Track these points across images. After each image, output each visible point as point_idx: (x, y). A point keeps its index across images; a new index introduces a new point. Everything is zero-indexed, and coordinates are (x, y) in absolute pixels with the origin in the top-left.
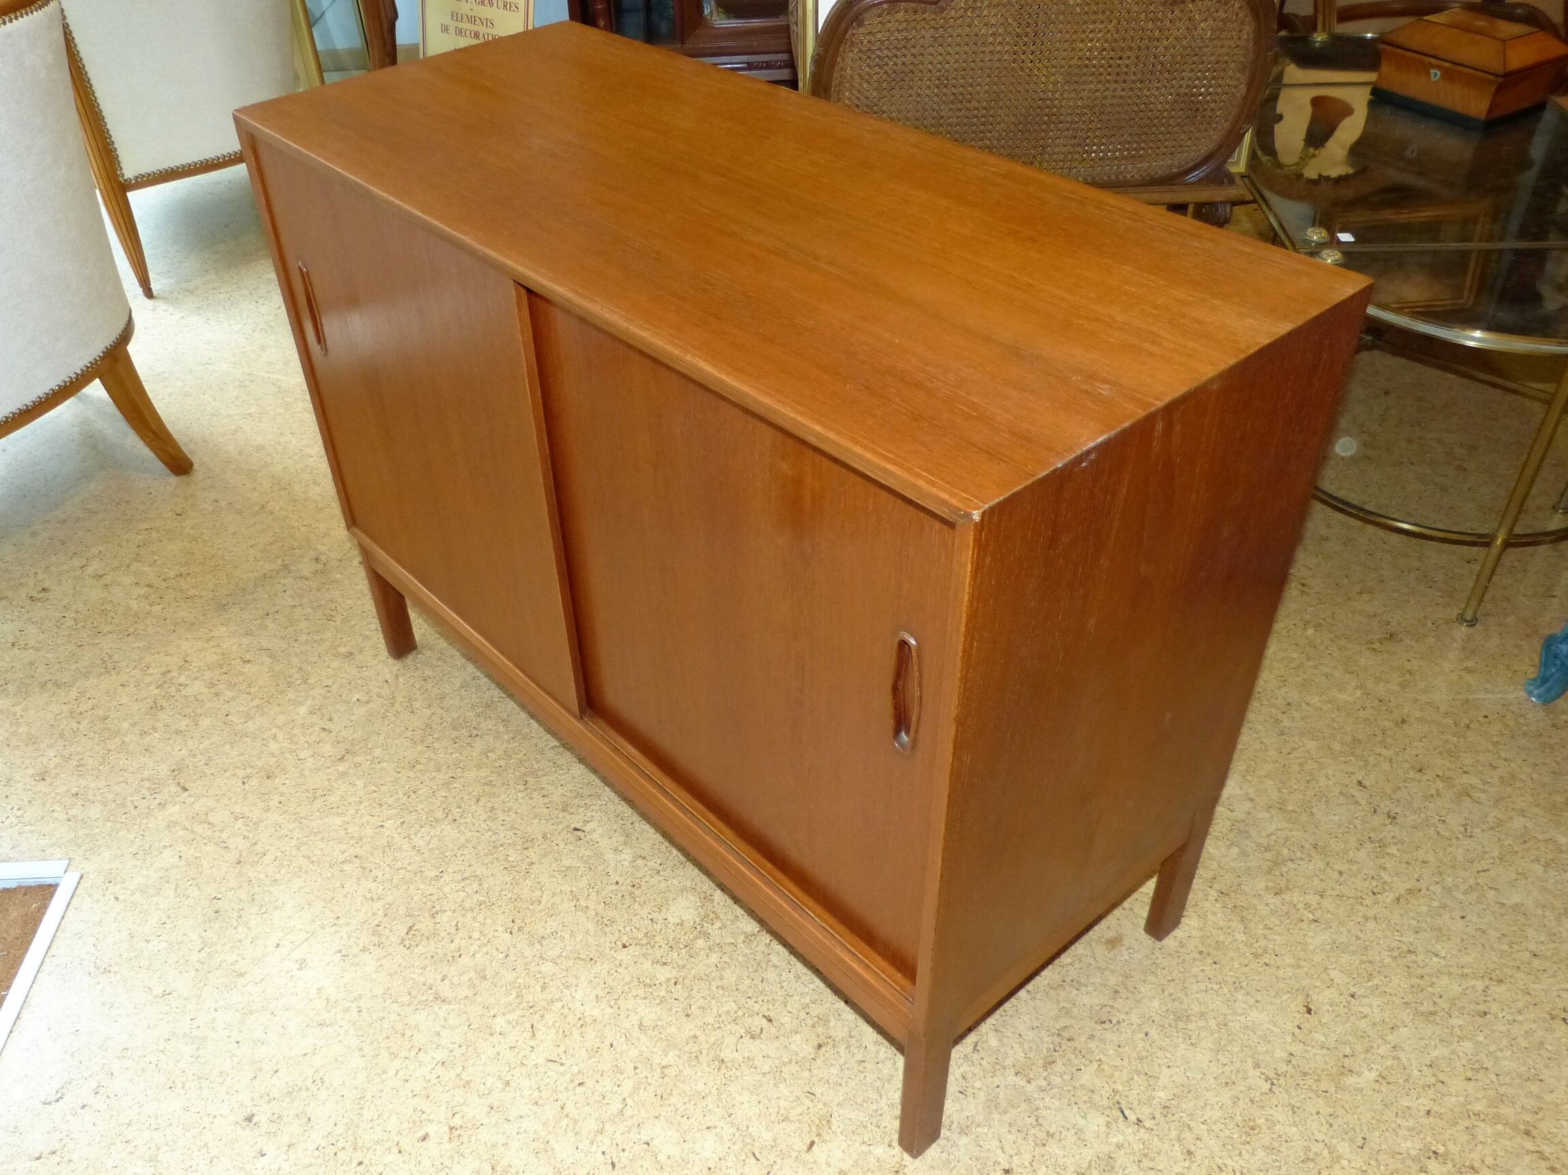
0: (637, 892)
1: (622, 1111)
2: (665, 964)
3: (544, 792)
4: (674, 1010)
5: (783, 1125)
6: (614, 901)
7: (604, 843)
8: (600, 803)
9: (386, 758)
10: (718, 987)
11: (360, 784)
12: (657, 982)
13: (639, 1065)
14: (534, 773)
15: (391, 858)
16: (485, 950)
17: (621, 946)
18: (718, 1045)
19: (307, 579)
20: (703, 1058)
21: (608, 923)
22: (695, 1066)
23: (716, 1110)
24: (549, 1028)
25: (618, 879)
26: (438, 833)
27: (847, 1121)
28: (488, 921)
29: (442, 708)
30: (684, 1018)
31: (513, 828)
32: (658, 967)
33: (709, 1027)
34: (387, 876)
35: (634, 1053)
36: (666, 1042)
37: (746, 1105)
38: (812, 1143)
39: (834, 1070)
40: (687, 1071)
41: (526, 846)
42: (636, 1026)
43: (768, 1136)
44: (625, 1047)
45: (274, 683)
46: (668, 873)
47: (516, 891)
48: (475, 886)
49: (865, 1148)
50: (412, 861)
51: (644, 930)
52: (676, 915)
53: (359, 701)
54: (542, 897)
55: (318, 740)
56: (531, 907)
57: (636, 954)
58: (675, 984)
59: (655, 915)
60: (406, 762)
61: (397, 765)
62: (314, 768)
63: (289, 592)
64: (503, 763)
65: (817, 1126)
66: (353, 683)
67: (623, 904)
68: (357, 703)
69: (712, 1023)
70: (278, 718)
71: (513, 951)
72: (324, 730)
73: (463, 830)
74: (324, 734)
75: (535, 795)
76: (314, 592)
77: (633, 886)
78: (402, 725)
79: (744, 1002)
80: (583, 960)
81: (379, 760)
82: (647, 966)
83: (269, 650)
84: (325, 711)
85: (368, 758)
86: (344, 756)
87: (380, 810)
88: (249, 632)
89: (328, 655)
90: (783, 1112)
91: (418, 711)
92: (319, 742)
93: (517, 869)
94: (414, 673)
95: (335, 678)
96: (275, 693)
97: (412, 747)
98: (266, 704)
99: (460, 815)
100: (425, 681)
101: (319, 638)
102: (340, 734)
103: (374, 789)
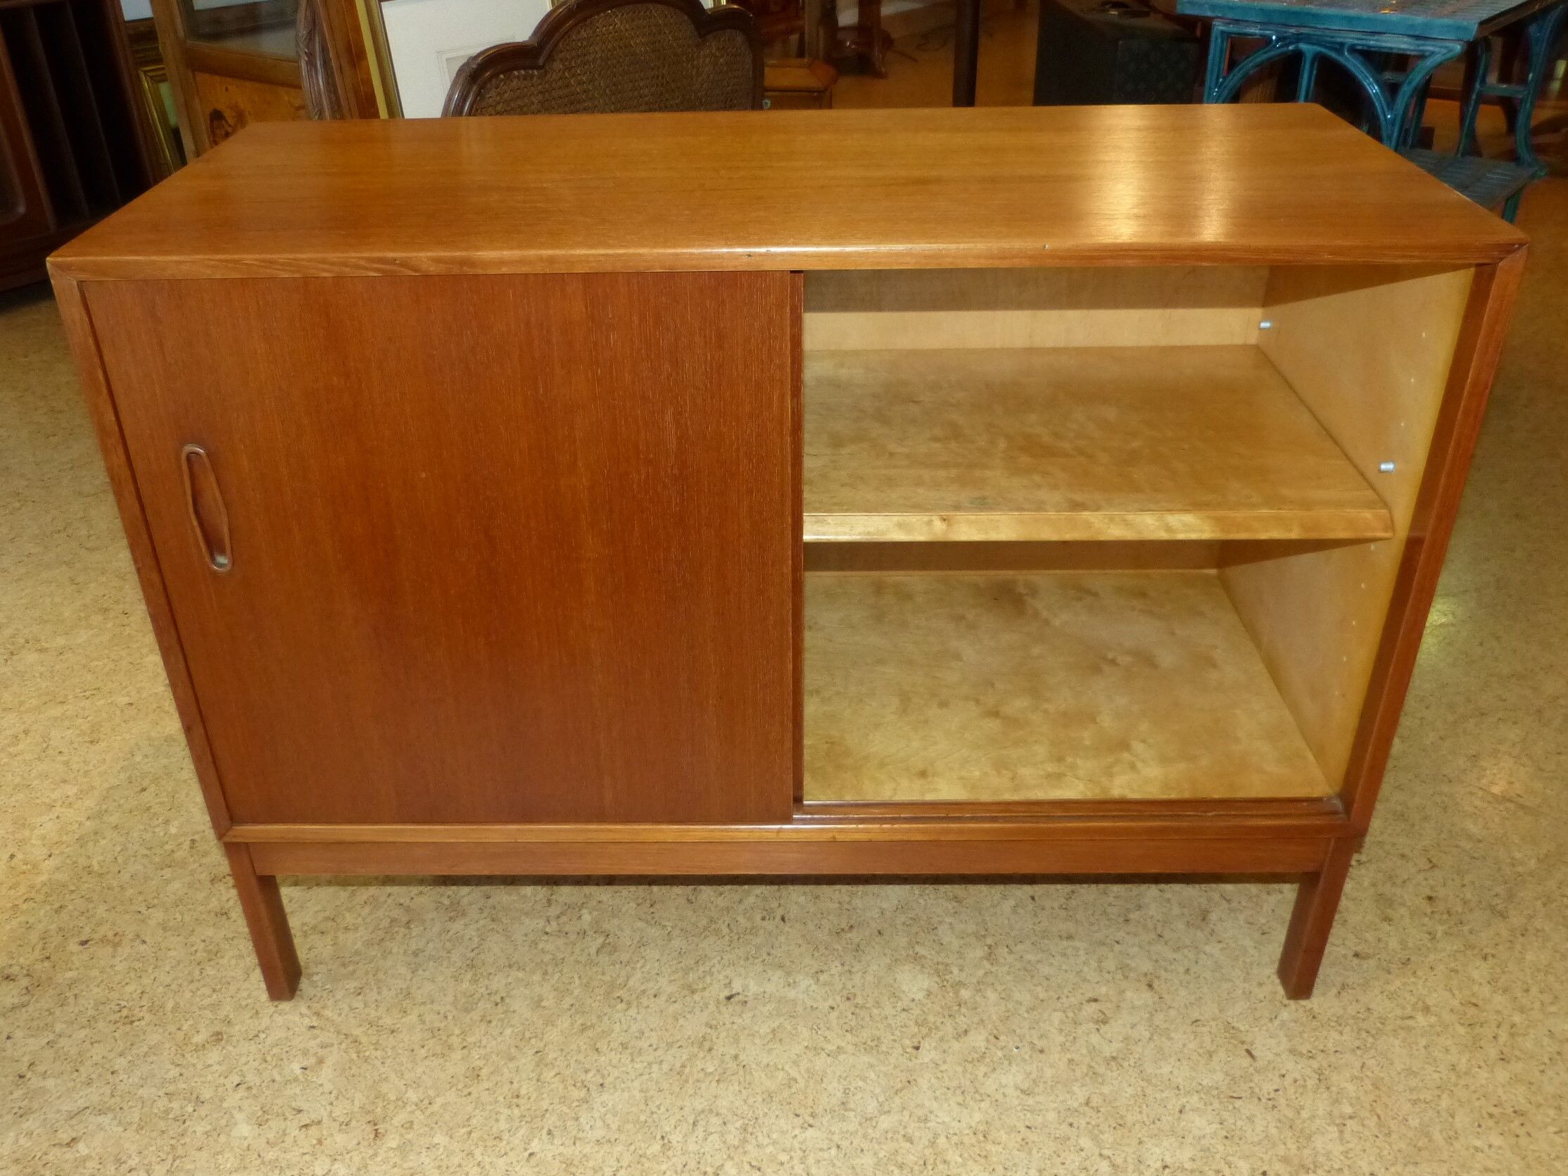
0: (859, 1000)
1: (1114, 1165)
2: (966, 1032)
3: (652, 992)
4: (1027, 1057)
5: (1215, 1058)
6: (853, 1023)
7: (770, 988)
8: (715, 961)
9: (431, 1093)
10: (1028, 1012)
11: (440, 1139)
12: (983, 1050)
13: (1071, 1120)
14: (614, 986)
16: (811, 1160)
17: (914, 1052)
18: (1093, 1051)
19: (23, 1006)
20: (1099, 1070)
21: (875, 1043)
22: (1104, 1081)
23: (1164, 1095)
24: (964, 1165)
25: (826, 1004)
26: (603, 1110)
27: (1241, 1016)
28: (774, 1136)
29: (424, 1003)
30: (1041, 1056)
31: (670, 1045)
32: (965, 1038)
33: (1068, 1044)
35: (1051, 1116)
36: (1059, 1086)
37: (1176, 1072)
38: (1248, 1051)
39: (1183, 992)
40: (1106, 1090)
41: (707, 1048)
42: (1022, 1096)
43: (1219, 1076)
44: (1040, 1119)
45: (154, 1134)
46: (857, 967)
47: (759, 1090)
48: (715, 1120)
49: (1277, 1023)
50: (615, 1155)
51: (911, 1023)
52: (915, 990)
53: (305, 1069)
54: (789, 1074)
55: (315, 1142)
56: (793, 1090)
57: (934, 1044)
58: (997, 1038)
59: (899, 1004)
60: (462, 1078)
61: (454, 1089)
62: (354, 1169)
63: (19, 1034)
64: (568, 1001)
65: (1232, 1038)
66: (269, 1058)
67: (863, 1019)
68: (307, 1072)
69: (1064, 1039)
70: (220, 1161)
71: (836, 1138)
72: (306, 1126)
73: (623, 1085)
74: (313, 1131)
75: (645, 1001)
76: (58, 1012)
77: (848, 999)
78: (400, 1051)
79: (1060, 1005)
80: (903, 1089)
81: (426, 1102)
82: (956, 1046)
83: (87, 1108)
84: (276, 1108)
85: (409, 1109)
86: (376, 1130)
87: (505, 1142)
88: (21, 1112)
89: (188, 1056)
90: (1201, 1051)
91: (398, 1026)
92: (320, 1142)
93: (729, 1073)
94: (334, 996)
95: (235, 1071)
96: (173, 1142)
97: (446, 1061)
98: (178, 1162)
99: (598, 1076)
100: (359, 994)
101: (145, 1049)
102: (334, 1115)
103: (463, 1130)
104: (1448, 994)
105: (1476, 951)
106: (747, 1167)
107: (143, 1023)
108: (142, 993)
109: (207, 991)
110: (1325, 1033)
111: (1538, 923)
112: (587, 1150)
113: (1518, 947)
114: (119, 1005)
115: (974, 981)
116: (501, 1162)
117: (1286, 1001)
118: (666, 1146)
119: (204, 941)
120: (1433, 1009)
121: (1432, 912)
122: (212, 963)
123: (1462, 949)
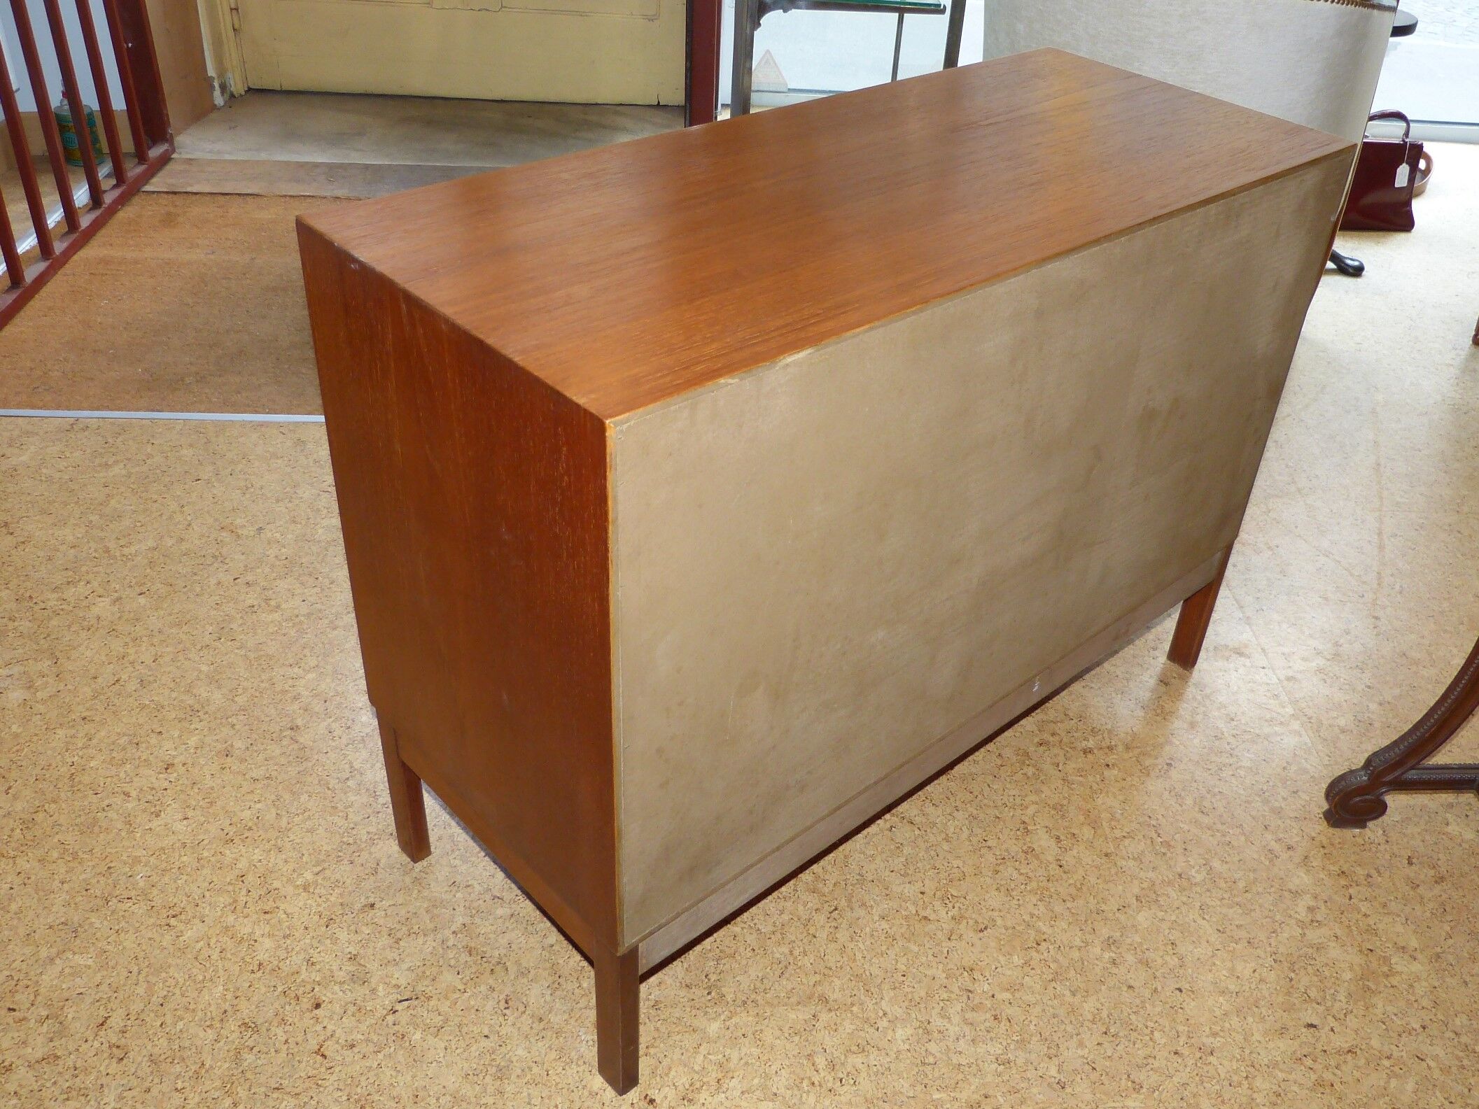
104: (289, 911)
105: (269, 967)
121: (313, 990)
123: (281, 964)
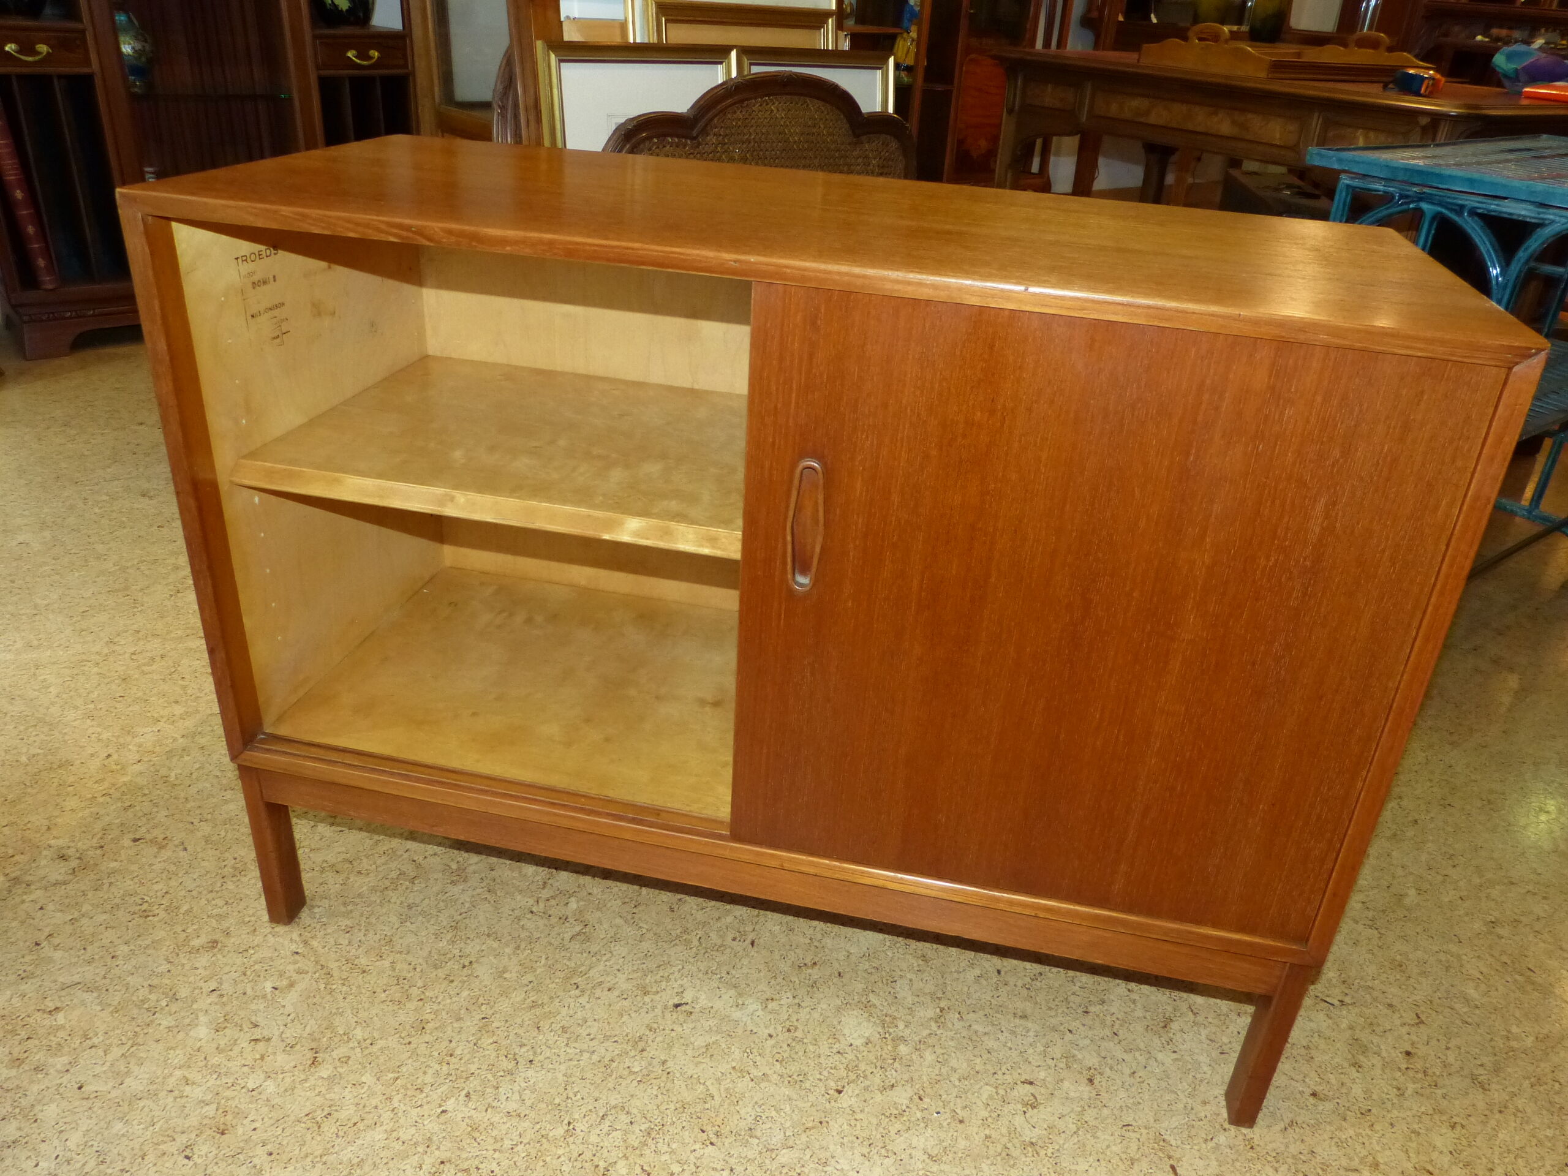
0: (799, 1034)
2: (893, 1086)
3: (608, 985)
4: (945, 1124)
5: (1136, 1166)
6: (786, 1055)
7: (718, 1005)
8: (676, 969)
9: (376, 1034)
10: (959, 1080)
11: (368, 1078)
12: (904, 1108)
14: (574, 972)
15: (491, 1140)
17: (836, 1094)
18: (1013, 1132)
19: (65, 883)
20: (1015, 1153)
21: (801, 1078)
25: (767, 1032)
26: (523, 1085)
27: (1176, 1131)
28: (674, 1146)
29: (400, 952)
30: (960, 1126)
31: (606, 1038)
32: (889, 1092)
33: (990, 1120)
34: (505, 1163)
36: (968, 1159)
38: (1173, 1167)
39: (1122, 1094)
41: (640, 1048)
42: (927, 1161)
45: (125, 1019)
46: (808, 1002)
47: (674, 1099)
48: (624, 1118)
49: (1211, 1144)
50: (520, 1129)
51: (841, 1066)
52: (855, 1035)
53: (276, 989)
54: (708, 1090)
55: (258, 1056)
56: (707, 1106)
57: (857, 1092)
58: (921, 1099)
59: (837, 1045)
60: (408, 1027)
61: (397, 1036)
62: (283, 1089)
63: (51, 907)
64: (529, 977)
65: (1160, 1150)
66: (248, 973)
67: (797, 1053)
68: (277, 992)
69: (987, 1114)
70: (170, 1056)
71: (732, 1161)
72: (256, 1040)
73: (550, 1066)
74: (261, 1046)
75: (598, 992)
76: (90, 894)
77: (789, 1030)
78: (364, 991)
79: (993, 1080)
80: (813, 1128)
81: (368, 1042)
82: (878, 1097)
83: (79, 983)
84: (236, 1019)
85: (351, 1045)
86: (316, 1058)
87: (424, 1095)
88: (24, 975)
89: (181, 956)
90: (1124, 1156)
91: (370, 968)
92: (262, 1058)
93: (653, 1076)
94: (325, 929)
95: (216, 977)
96: (138, 1029)
97: (401, 1008)
98: (135, 1048)
99: (531, 1053)
100: (348, 932)
101: (148, 942)
102: (284, 1036)
103: (392, 1075)
104: (1403, 1155)
105: (1444, 1118)
106: (638, 1170)
107: (156, 919)
108: (167, 892)
109: (220, 902)
110: (1259, 1167)
111: (1520, 1102)
112: (496, 1119)
113: (1493, 1123)
114: (143, 899)
115: (917, 1039)
116: (414, 1113)
117: (1227, 1125)
118: (571, 1131)
119: (235, 859)
120: (1382, 1167)
121: (1407, 1068)
122: (234, 879)
123: (1430, 1112)
